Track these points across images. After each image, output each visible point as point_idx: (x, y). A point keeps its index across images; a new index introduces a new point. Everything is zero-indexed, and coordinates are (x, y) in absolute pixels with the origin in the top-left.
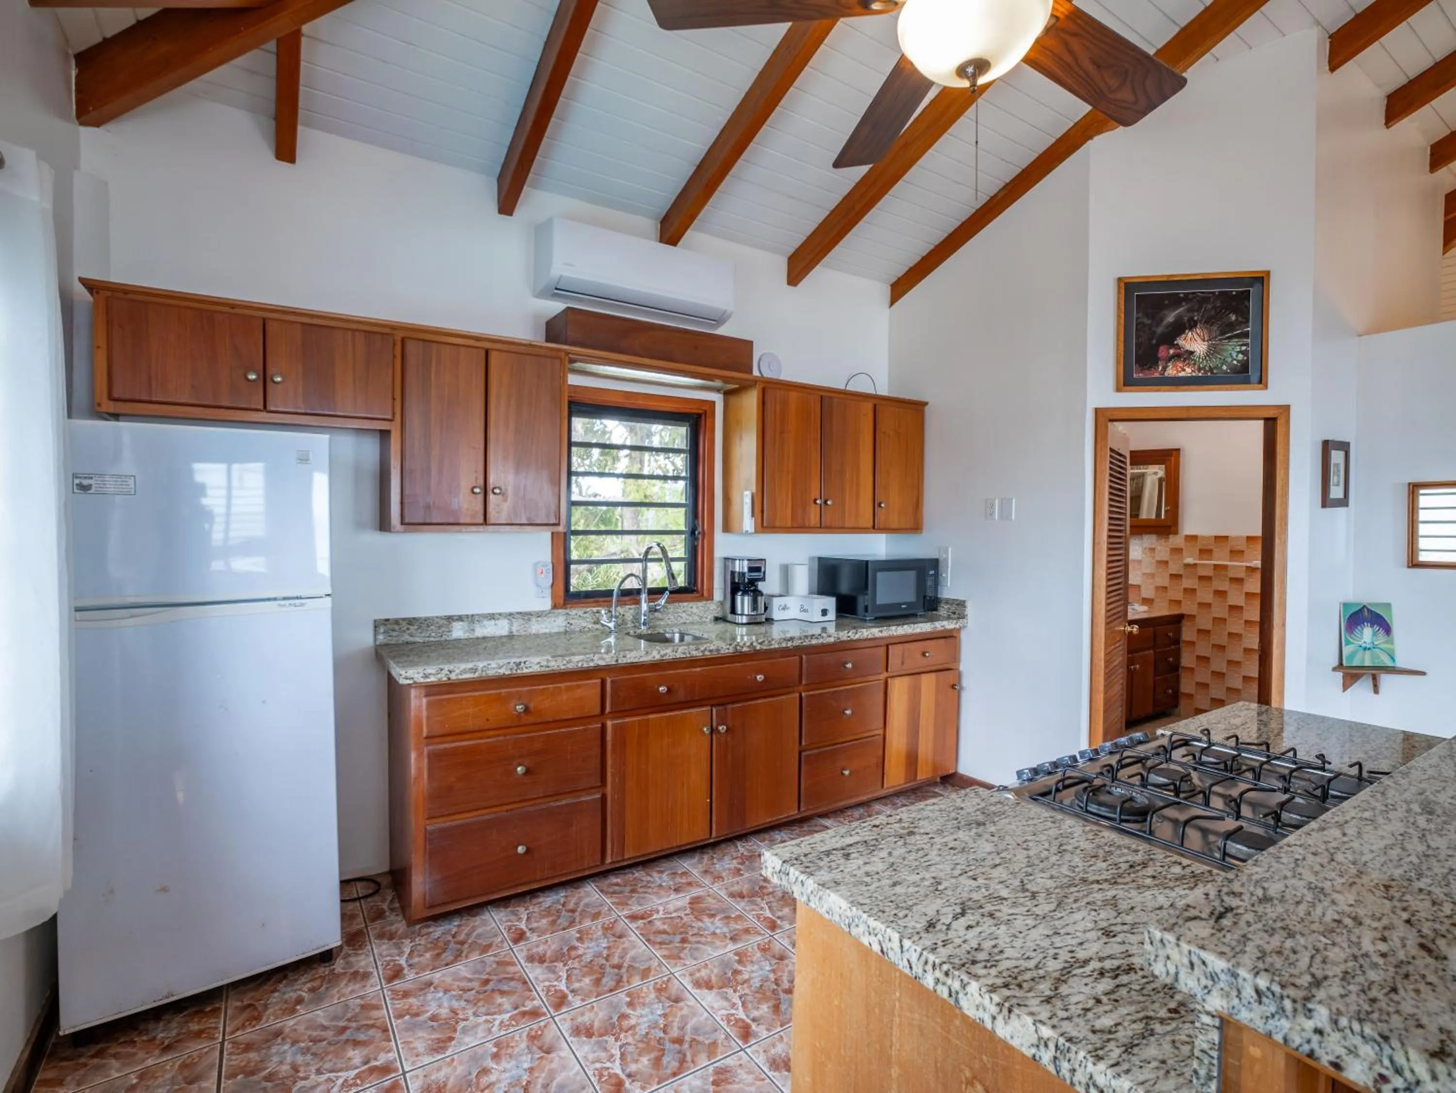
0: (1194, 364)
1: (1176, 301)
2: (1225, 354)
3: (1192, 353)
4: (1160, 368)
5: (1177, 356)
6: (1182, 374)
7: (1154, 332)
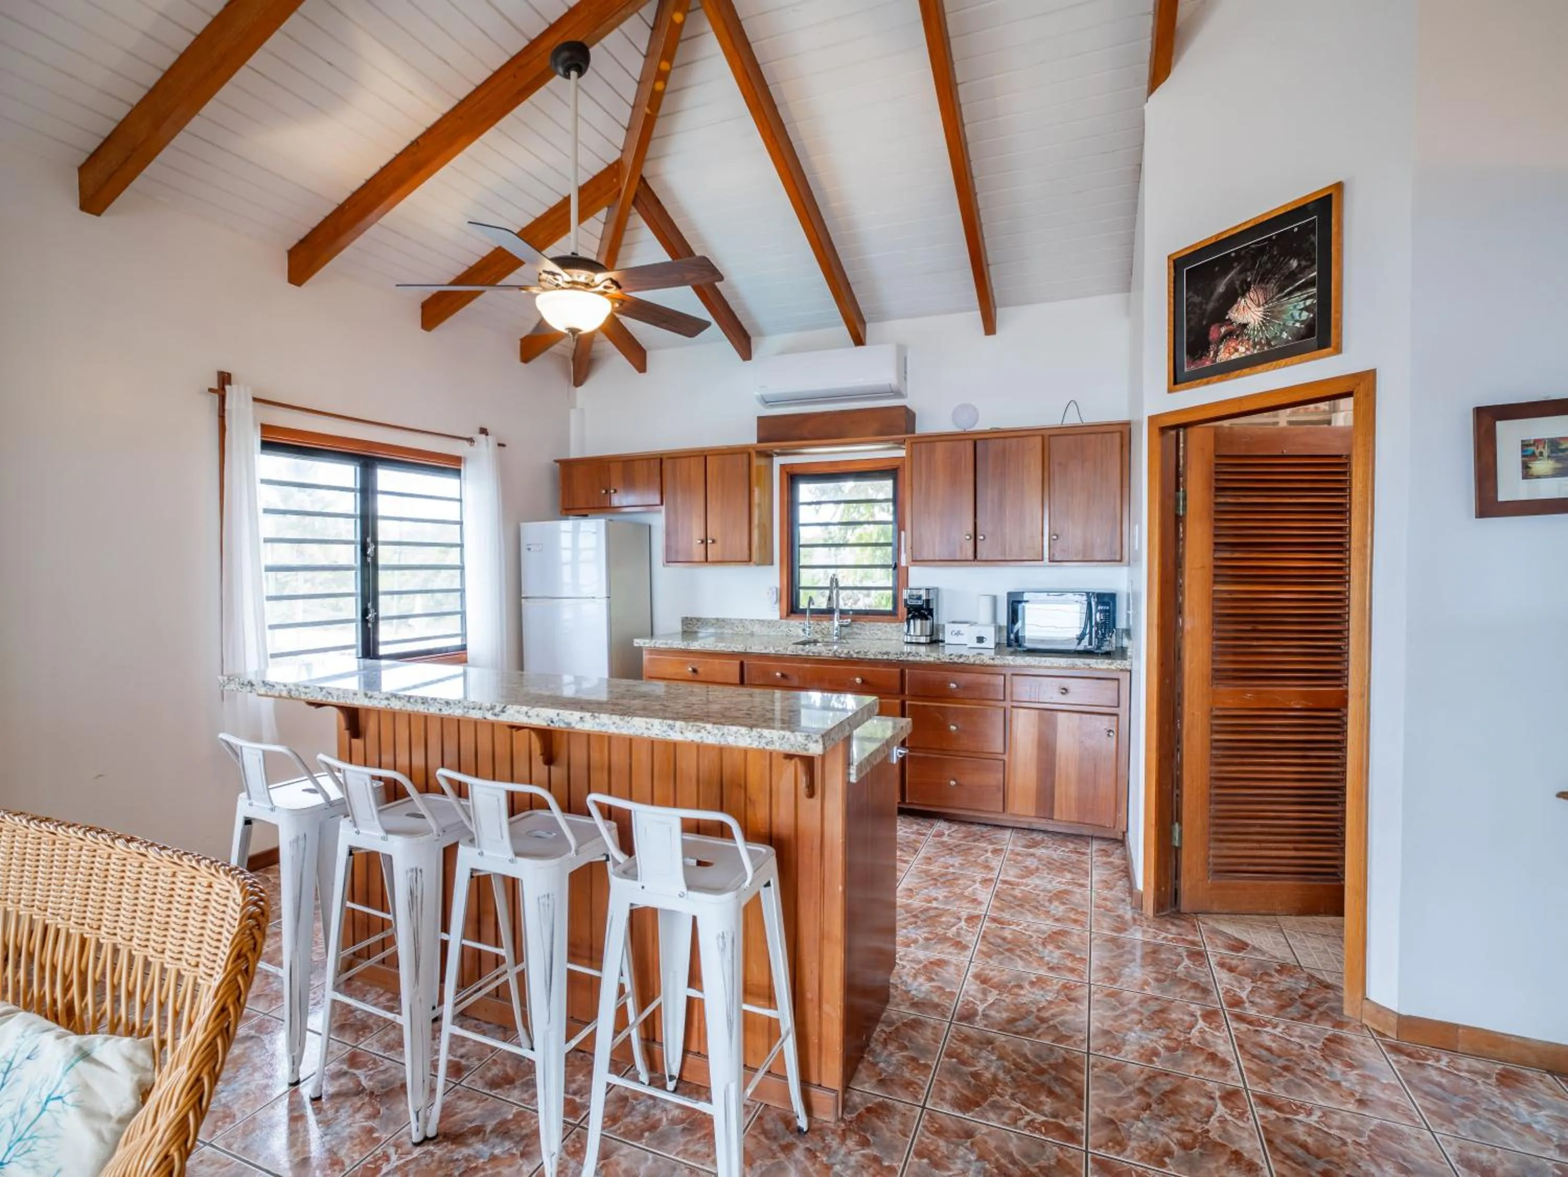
0: (1249, 339)
1: (1225, 264)
2: (1284, 316)
3: (1245, 326)
4: (1212, 353)
5: (1229, 334)
6: (1235, 356)
7: (1205, 310)
